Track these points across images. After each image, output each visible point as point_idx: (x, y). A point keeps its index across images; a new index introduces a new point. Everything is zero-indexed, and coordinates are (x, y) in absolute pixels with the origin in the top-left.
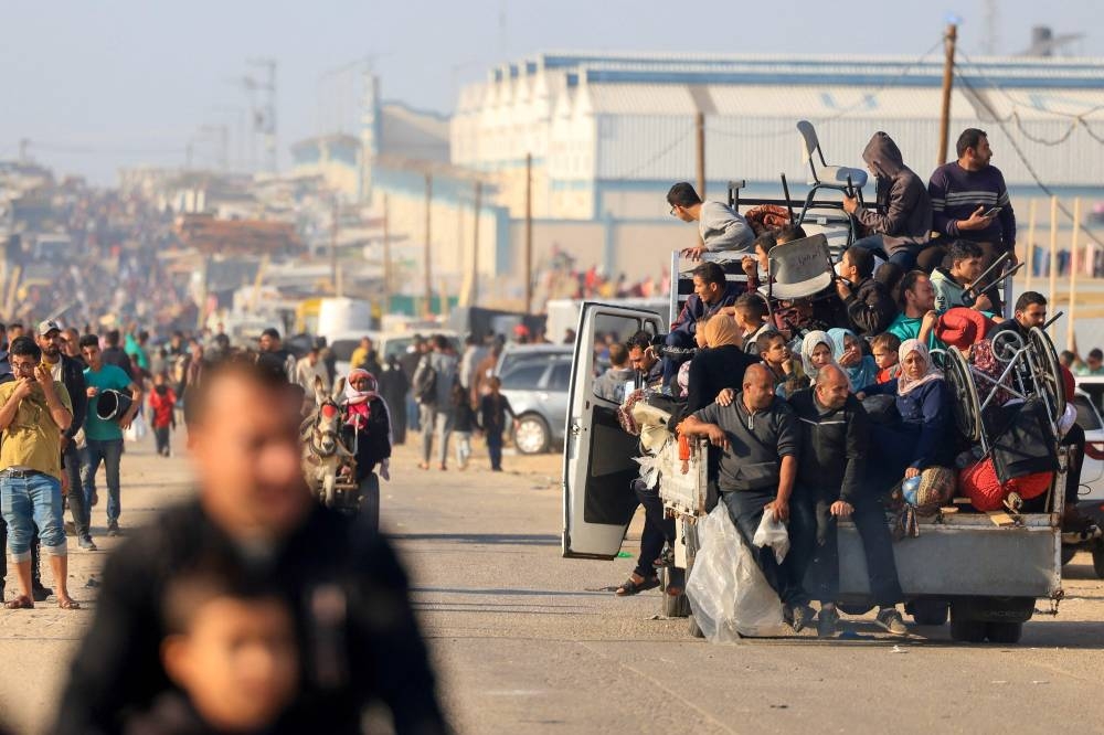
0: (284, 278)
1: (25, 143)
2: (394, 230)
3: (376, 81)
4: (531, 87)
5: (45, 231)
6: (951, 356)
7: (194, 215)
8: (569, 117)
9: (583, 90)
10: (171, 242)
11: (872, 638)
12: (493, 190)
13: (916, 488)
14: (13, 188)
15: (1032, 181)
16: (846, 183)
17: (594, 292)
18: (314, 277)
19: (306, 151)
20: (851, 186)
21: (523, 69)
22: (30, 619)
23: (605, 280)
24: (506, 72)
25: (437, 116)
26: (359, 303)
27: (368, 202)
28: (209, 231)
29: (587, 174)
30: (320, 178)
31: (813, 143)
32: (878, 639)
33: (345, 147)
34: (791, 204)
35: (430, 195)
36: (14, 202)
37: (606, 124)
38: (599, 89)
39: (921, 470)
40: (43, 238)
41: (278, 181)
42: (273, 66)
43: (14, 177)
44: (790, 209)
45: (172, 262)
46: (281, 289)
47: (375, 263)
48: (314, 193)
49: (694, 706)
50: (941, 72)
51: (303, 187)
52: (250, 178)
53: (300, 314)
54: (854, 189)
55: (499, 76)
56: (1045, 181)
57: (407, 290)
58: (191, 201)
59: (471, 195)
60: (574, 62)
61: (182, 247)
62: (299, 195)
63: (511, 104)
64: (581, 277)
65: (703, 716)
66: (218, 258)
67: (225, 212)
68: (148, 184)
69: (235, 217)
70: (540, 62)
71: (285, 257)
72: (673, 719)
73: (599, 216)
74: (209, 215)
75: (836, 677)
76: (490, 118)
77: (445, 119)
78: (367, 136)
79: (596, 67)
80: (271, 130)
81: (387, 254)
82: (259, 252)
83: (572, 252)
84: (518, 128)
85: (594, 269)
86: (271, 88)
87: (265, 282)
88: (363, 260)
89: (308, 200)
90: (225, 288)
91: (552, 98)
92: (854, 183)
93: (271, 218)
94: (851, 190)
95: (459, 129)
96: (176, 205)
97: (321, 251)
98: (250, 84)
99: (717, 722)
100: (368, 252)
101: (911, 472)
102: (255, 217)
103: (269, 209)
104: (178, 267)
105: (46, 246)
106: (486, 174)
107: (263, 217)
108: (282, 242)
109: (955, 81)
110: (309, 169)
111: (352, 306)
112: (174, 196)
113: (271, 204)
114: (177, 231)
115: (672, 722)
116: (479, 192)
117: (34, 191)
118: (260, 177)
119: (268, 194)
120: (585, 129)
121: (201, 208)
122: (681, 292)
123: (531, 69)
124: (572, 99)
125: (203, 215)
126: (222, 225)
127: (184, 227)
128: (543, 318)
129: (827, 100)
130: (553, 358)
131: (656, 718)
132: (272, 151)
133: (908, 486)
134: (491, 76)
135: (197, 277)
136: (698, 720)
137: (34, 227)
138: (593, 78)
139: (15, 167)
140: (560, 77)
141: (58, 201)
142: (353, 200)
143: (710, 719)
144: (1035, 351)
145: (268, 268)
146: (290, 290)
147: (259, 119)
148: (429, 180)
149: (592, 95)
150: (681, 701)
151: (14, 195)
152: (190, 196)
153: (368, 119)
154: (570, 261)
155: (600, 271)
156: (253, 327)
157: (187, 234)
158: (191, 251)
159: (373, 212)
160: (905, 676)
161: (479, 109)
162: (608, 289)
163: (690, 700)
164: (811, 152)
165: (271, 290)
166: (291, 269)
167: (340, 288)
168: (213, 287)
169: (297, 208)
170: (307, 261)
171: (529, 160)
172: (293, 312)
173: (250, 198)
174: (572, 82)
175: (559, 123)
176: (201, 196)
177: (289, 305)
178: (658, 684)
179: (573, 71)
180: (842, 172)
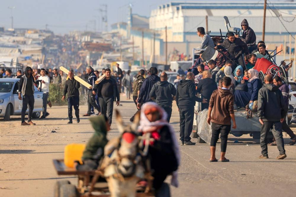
0: (109, 57)
1: (47, 25)
2: (135, 45)
3: (131, 9)
4: (168, 10)
5: (51, 46)
6: (261, 73)
7: (87, 42)
8: (177, 17)
9: (180, 11)
10: (82, 48)
11: (242, 142)
12: (159, 35)
13: (252, 105)
14: (44, 36)
15: (286, 31)
16: (235, 31)
17: (183, 59)
18: (116, 57)
19: (114, 26)
20: (237, 32)
21: (166, 6)
22: (36, 141)
23: (185, 56)
24: (162, 7)
25: (146, 17)
26: (126, 63)
27: (129, 38)
28: (90, 46)
29: (182, 31)
30: (118, 33)
31: (227, 22)
32: (244, 143)
33: (124, 25)
34: (222, 36)
35: (143, 37)
36: (44, 39)
37: (186, 19)
38: (184, 10)
39: (253, 101)
40: (51, 48)
41: (108, 34)
42: (106, 6)
43: (44, 33)
44: (222, 38)
45: (82, 53)
46: (108, 60)
47: (131, 53)
48: (117, 36)
49: (195, 160)
50: (264, 5)
51: (114, 35)
52: (101, 33)
53: (111, 65)
54: (238, 33)
55: (160, 8)
56: (290, 31)
57: (138, 59)
58: (87, 39)
59: (153, 36)
60: (178, 4)
61: (84, 50)
62: (113, 37)
63: (163, 14)
64: (180, 56)
65: (197, 162)
66: (94, 52)
67: (95, 41)
68: (76, 35)
69: (97, 42)
70: (170, 4)
71: (109, 52)
72: (190, 163)
73: (185, 41)
74: (91, 42)
75: (231, 152)
76: (158, 18)
77: (148, 18)
78: (129, 22)
79: (184, 5)
80: (106, 21)
81: (134, 51)
82: (102, 51)
83: (178, 50)
84: (165, 20)
85: (183, 54)
86: (106, 11)
87: (104, 58)
88: (128, 52)
89: (115, 38)
90: (94, 59)
91: (173, 13)
92: (237, 31)
93: (106, 43)
94: (237, 33)
95: (151, 20)
96: (83, 39)
97: (118, 50)
98: (101, 10)
99: (201, 164)
100: (129, 50)
101: (251, 102)
102: (102, 42)
103: (106, 40)
104: (83, 55)
105: (51, 50)
106: (157, 31)
107: (104, 42)
108: (108, 48)
109: (267, 8)
110: (115, 31)
111: (124, 63)
112: (83, 38)
113: (106, 39)
114: (83, 46)
115: (189, 164)
116: (155, 35)
117: (49, 37)
118: (104, 33)
119: (105, 37)
120: (181, 20)
121: (89, 40)
122: (195, 58)
123: (168, 6)
124: (178, 13)
125: (89, 42)
126: (94, 44)
127: (85, 45)
128: (169, 66)
129: (239, 12)
130: (171, 75)
131: (186, 163)
132: (107, 26)
133: (250, 105)
134: (159, 8)
135: (88, 57)
136: (196, 163)
137: (49, 45)
138: (183, 8)
139: (44, 31)
140: (175, 8)
141: (54, 39)
142: (126, 38)
143: (199, 163)
144: (281, 72)
145: (104, 54)
146: (110, 60)
147: (103, 19)
148: (143, 33)
149: (183, 12)
150: (193, 159)
151: (44, 38)
152: (86, 37)
153: (129, 18)
154: (177, 52)
155: (184, 54)
156: (100, 69)
157: (85, 47)
158: (87, 51)
159: (131, 41)
160: (248, 152)
161: (156, 16)
162: (186, 59)
163: (194, 158)
164: (227, 24)
165: (105, 60)
166: (111, 55)
167: (122, 59)
168: (92, 59)
169: (112, 40)
170: (115, 53)
171: (166, 28)
172: (110, 65)
173: (101, 38)
174: (178, 9)
175: (175, 19)
176: (89, 37)
177: (109, 63)
178: (187, 155)
179: (178, 6)
180: (235, 29)
